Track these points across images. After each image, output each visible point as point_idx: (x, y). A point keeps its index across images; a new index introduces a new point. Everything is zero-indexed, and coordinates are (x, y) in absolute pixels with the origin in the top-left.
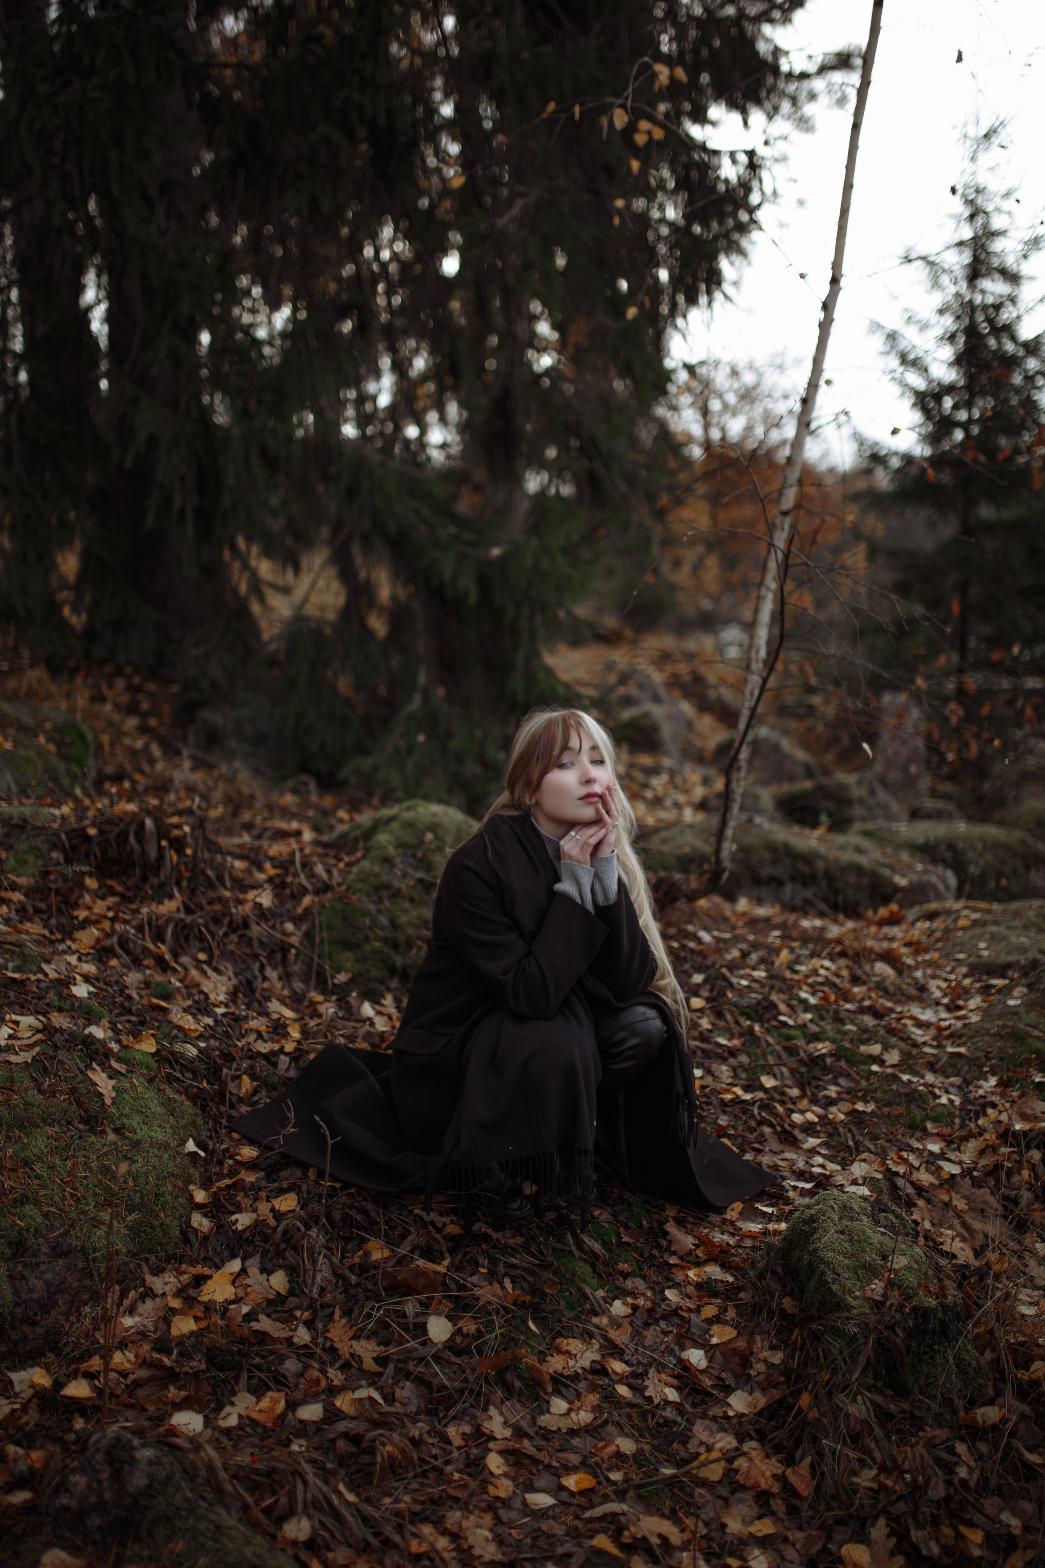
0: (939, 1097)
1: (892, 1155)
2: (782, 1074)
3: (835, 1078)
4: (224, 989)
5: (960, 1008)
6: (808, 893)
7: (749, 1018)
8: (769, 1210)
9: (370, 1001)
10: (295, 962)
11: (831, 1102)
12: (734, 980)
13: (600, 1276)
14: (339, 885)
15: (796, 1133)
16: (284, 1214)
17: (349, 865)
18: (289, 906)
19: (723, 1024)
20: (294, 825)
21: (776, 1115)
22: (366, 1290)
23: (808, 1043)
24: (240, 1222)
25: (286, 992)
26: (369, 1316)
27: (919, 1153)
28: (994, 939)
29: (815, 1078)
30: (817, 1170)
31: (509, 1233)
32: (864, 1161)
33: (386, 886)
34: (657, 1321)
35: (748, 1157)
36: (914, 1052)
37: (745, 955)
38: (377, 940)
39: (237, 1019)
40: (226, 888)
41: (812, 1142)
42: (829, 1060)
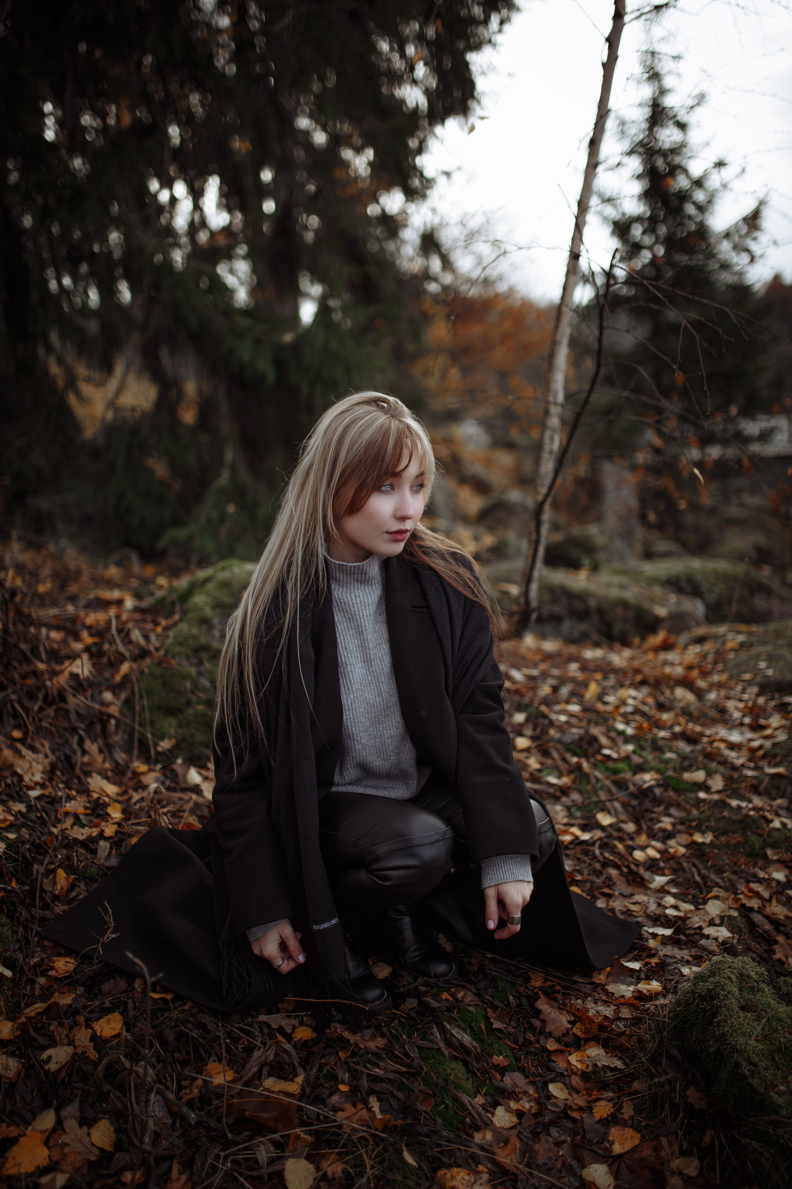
0: (771, 821)
1: (742, 888)
2: (615, 810)
3: (667, 808)
4: (40, 767)
5: (763, 728)
6: (584, 626)
7: (574, 754)
8: (636, 966)
9: (195, 766)
10: (116, 733)
11: (666, 836)
12: (554, 717)
13: (474, 1075)
14: (157, 649)
15: (642, 871)
16: (106, 1041)
17: (166, 629)
18: (107, 675)
19: (549, 762)
20: (116, 594)
21: (619, 854)
22: (208, 1129)
23: (635, 773)
24: (55, 1060)
25: (107, 765)
26: (214, 1169)
27: (768, 882)
28: (771, 659)
29: (647, 810)
30: (670, 912)
31: (368, 1033)
32: (716, 897)
33: (206, 648)
34: (546, 1126)
35: (601, 903)
36: (736, 775)
37: (555, 689)
38: (199, 703)
39: (54, 801)
40: (42, 661)
41: (660, 880)
42: (658, 791)
